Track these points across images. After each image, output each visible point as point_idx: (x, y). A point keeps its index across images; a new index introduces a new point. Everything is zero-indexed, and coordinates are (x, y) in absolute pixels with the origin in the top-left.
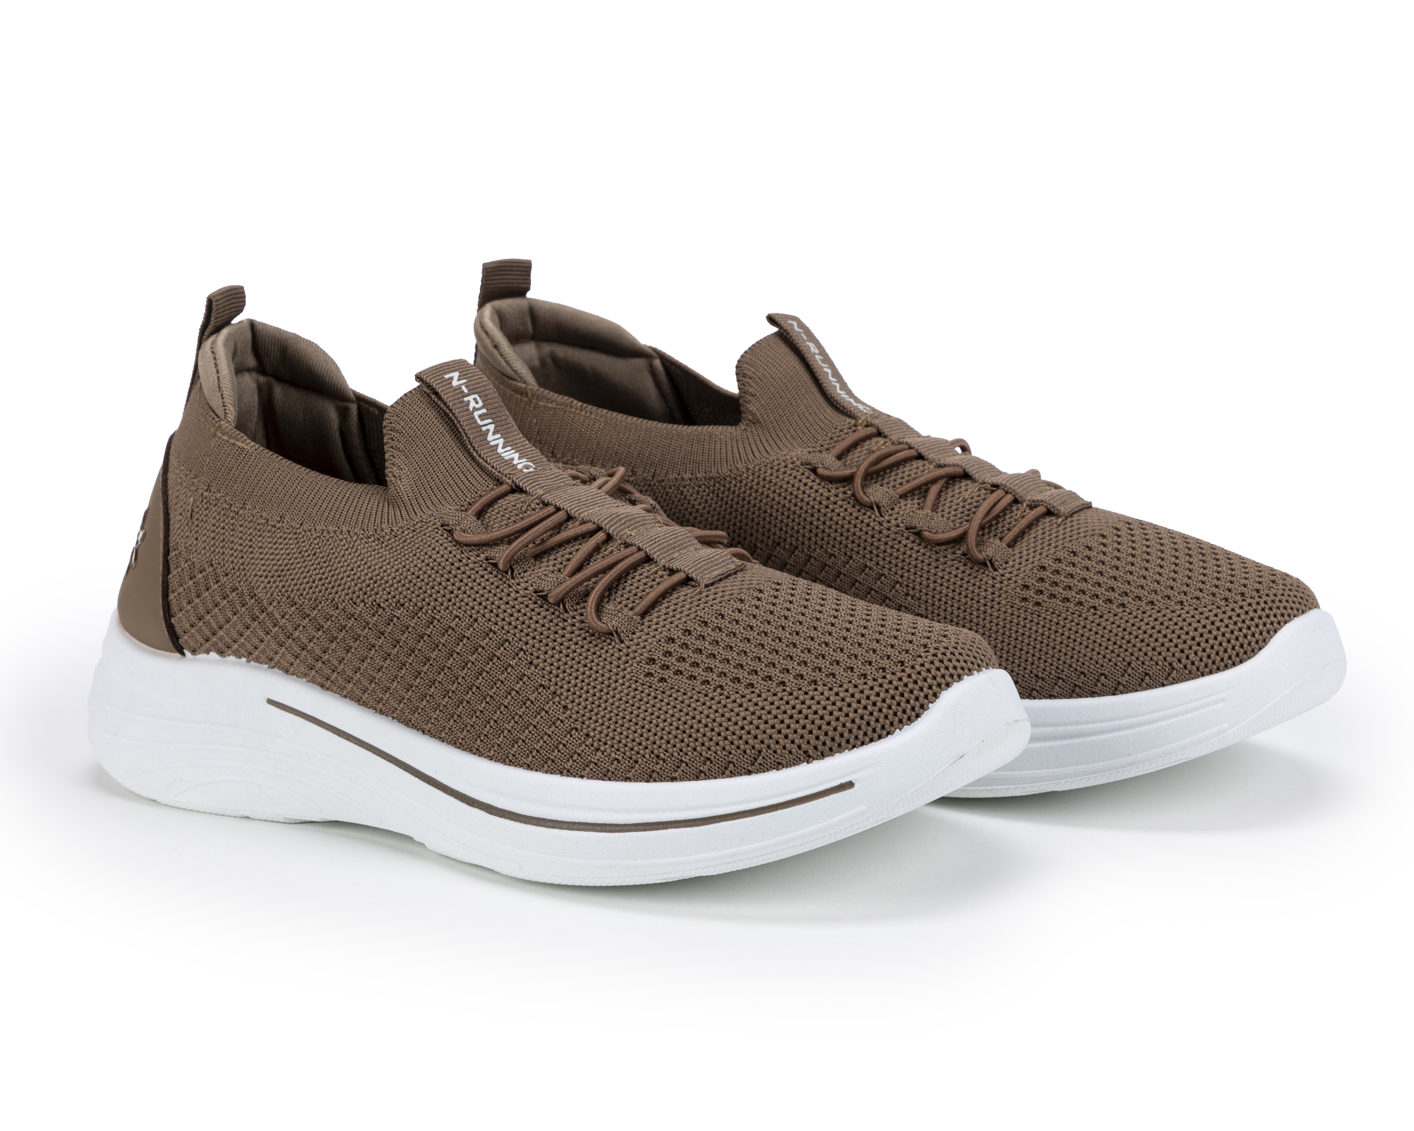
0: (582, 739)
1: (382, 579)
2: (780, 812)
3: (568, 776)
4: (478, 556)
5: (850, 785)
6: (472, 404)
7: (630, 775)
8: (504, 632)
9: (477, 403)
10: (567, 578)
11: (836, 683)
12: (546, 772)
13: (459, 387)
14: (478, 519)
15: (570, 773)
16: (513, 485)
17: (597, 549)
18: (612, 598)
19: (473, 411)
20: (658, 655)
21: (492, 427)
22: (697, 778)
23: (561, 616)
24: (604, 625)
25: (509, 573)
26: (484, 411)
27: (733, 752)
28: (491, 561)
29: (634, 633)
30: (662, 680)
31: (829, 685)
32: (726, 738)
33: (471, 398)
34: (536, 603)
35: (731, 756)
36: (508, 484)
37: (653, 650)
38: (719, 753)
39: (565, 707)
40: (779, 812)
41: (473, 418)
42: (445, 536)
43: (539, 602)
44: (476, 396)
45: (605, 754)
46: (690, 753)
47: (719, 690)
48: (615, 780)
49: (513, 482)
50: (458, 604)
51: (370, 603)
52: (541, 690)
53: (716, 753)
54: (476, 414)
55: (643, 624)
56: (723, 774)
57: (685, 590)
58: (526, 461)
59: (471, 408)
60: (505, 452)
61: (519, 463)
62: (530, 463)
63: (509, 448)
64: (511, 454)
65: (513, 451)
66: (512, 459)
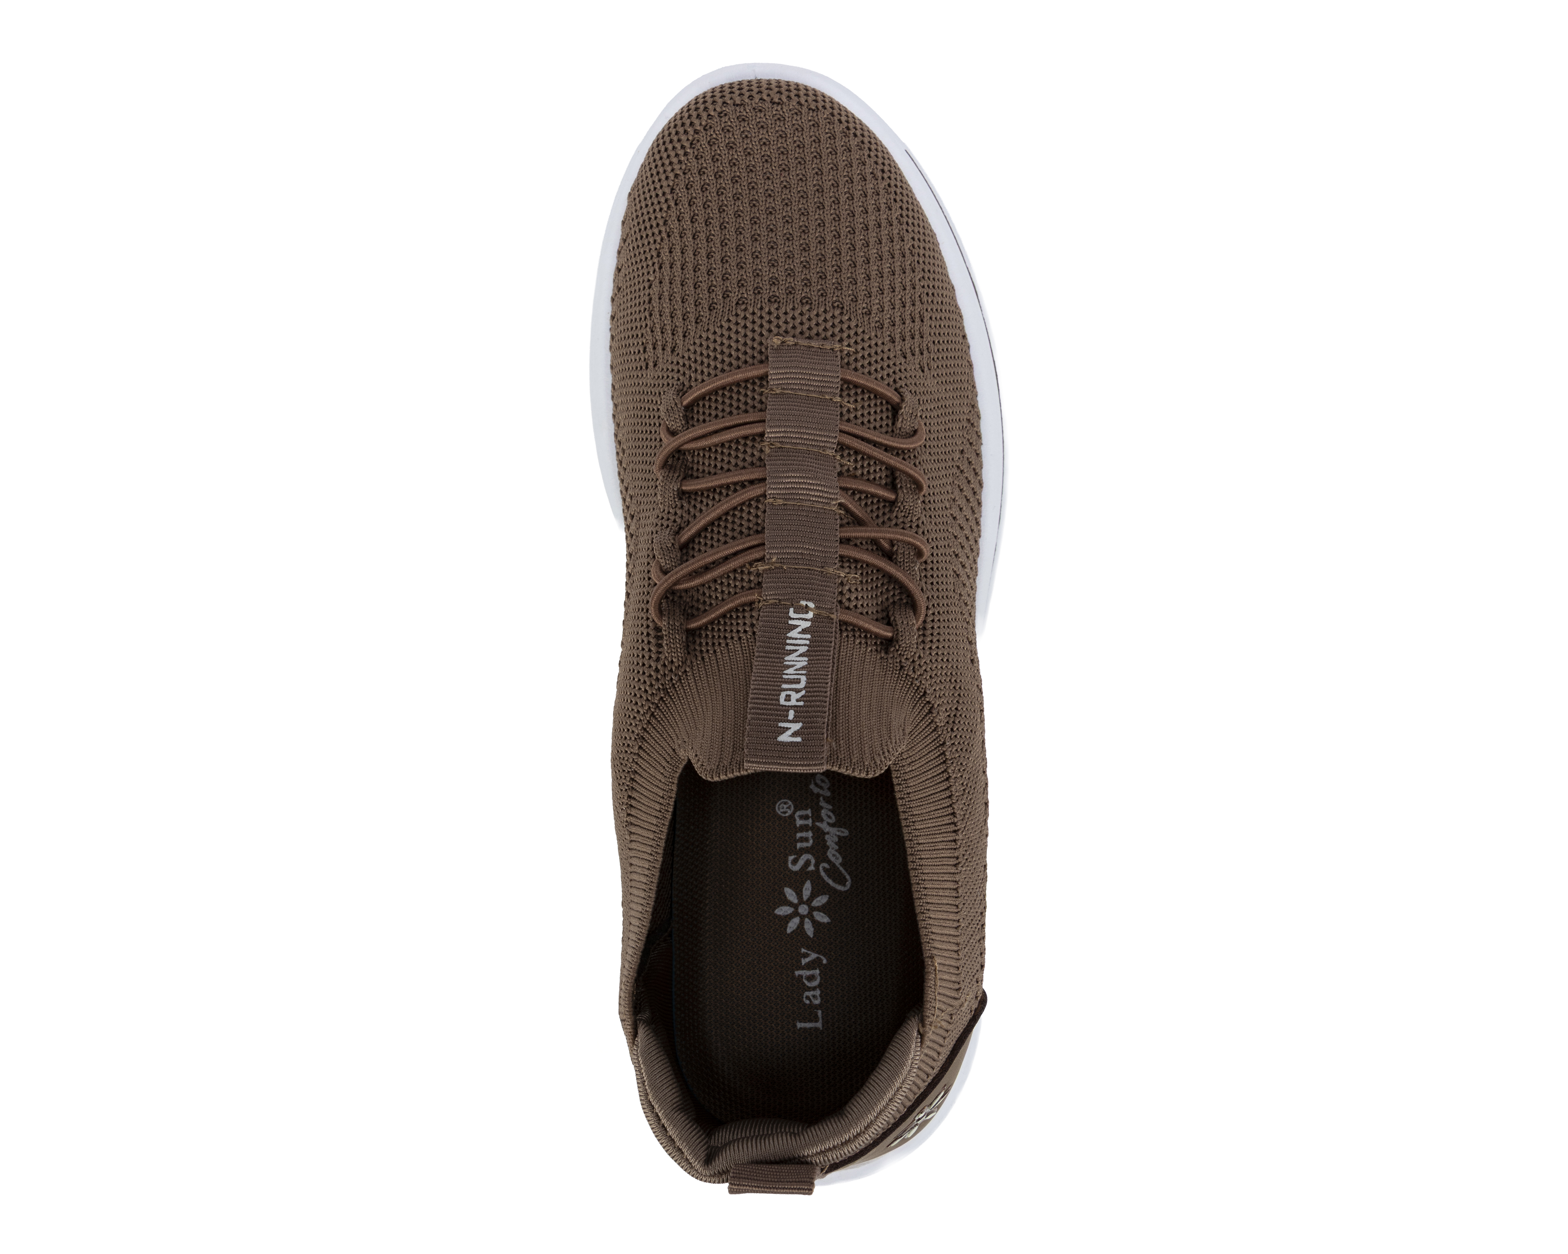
6: (796, 696)
9: (788, 696)
13: (796, 720)
19: (802, 689)
21: (789, 671)
33: (793, 703)
41: (808, 684)
44: (782, 703)
54: (801, 686)
58: (794, 619)
59: (803, 692)
60: (800, 645)
61: (806, 620)
62: (792, 613)
63: (788, 648)
64: (796, 639)
65: (788, 641)
66: (804, 631)
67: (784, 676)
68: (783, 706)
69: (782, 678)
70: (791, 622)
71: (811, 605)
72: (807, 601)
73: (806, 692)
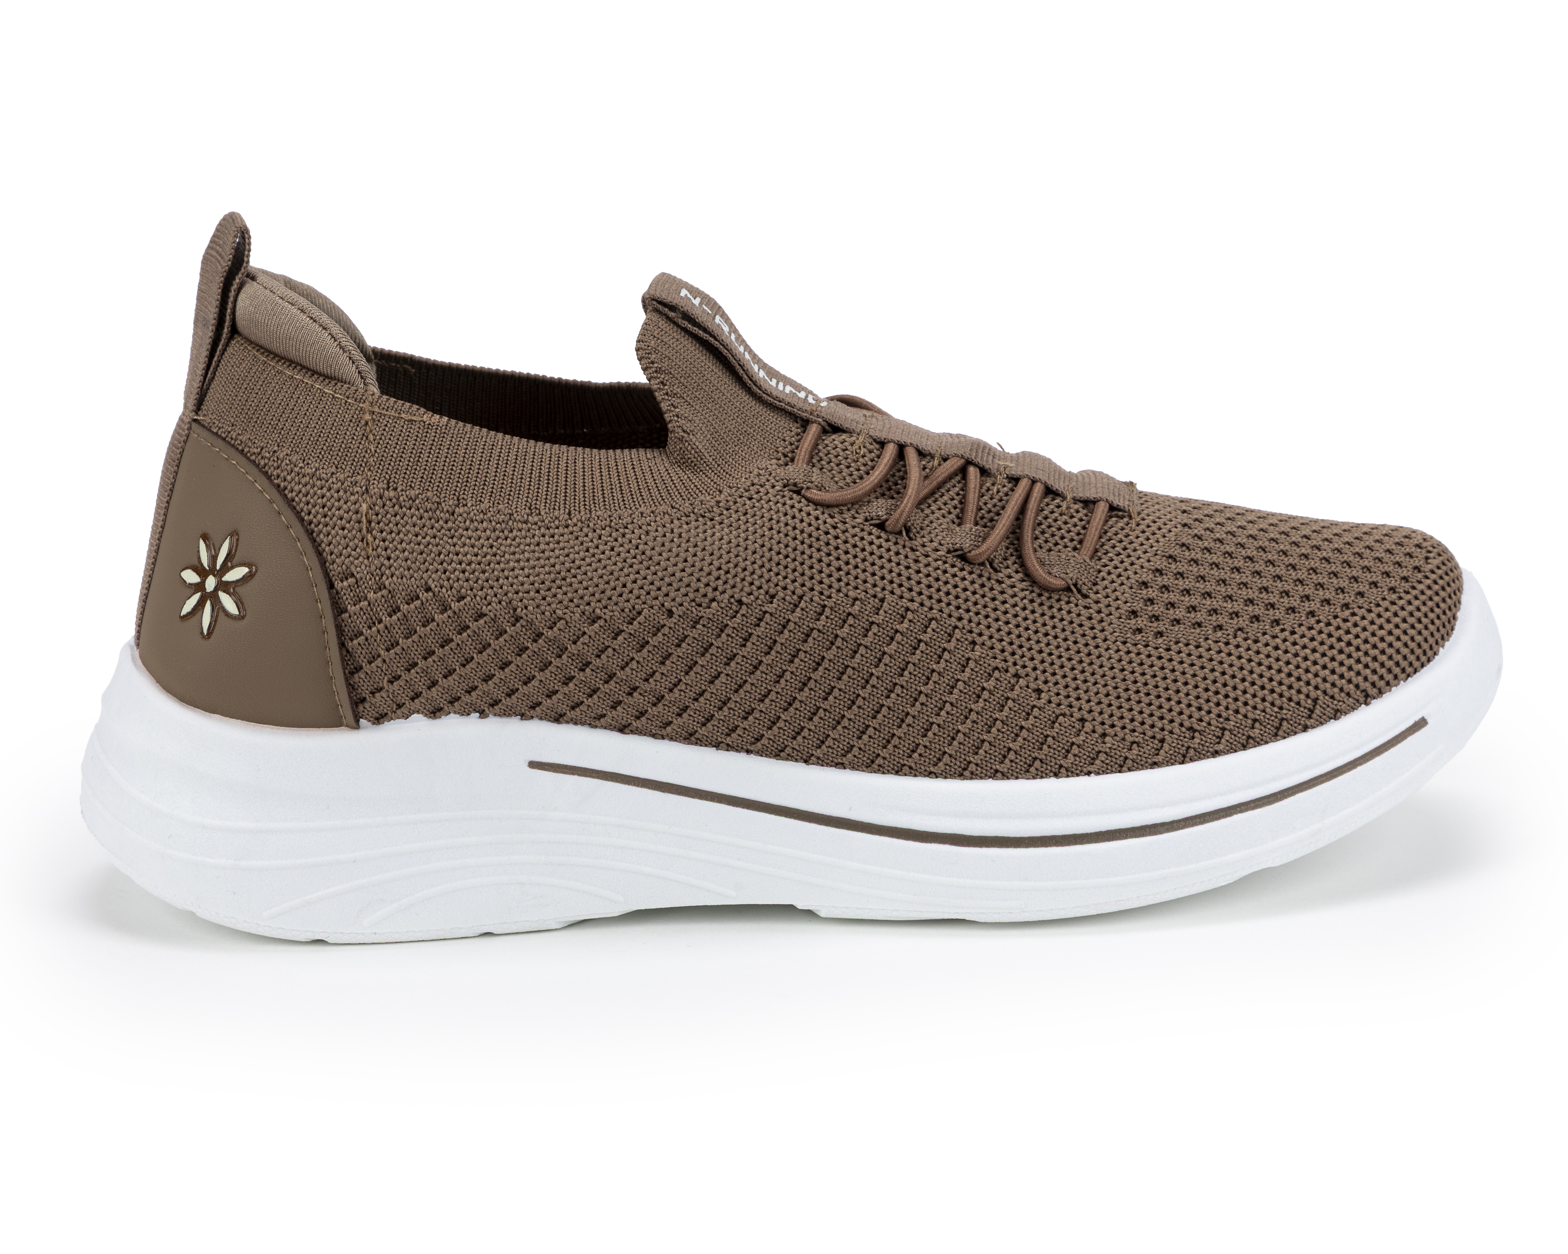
0: (1078, 725)
1: (736, 566)
2: (1360, 769)
3: (1068, 776)
4: (854, 518)
5: (1423, 723)
7: (1159, 758)
8: (925, 609)
12: (1034, 778)
15: (1071, 772)
20: (1138, 606)
22: (1244, 747)
23: (993, 577)
24: (1056, 580)
25: (904, 533)
27: (1285, 706)
29: (1096, 584)
30: (1160, 634)
32: (1272, 691)
34: (955, 566)
35: (1283, 712)
37: (1129, 600)
38: (1268, 710)
39: (1039, 691)
41: (734, 344)
43: (959, 564)
45: (1117, 738)
46: (1232, 718)
47: (1241, 634)
48: (1137, 769)
50: (853, 584)
51: (726, 601)
52: (996, 674)
53: (1264, 711)
55: (1100, 571)
56: (1276, 735)
57: (1115, 523)
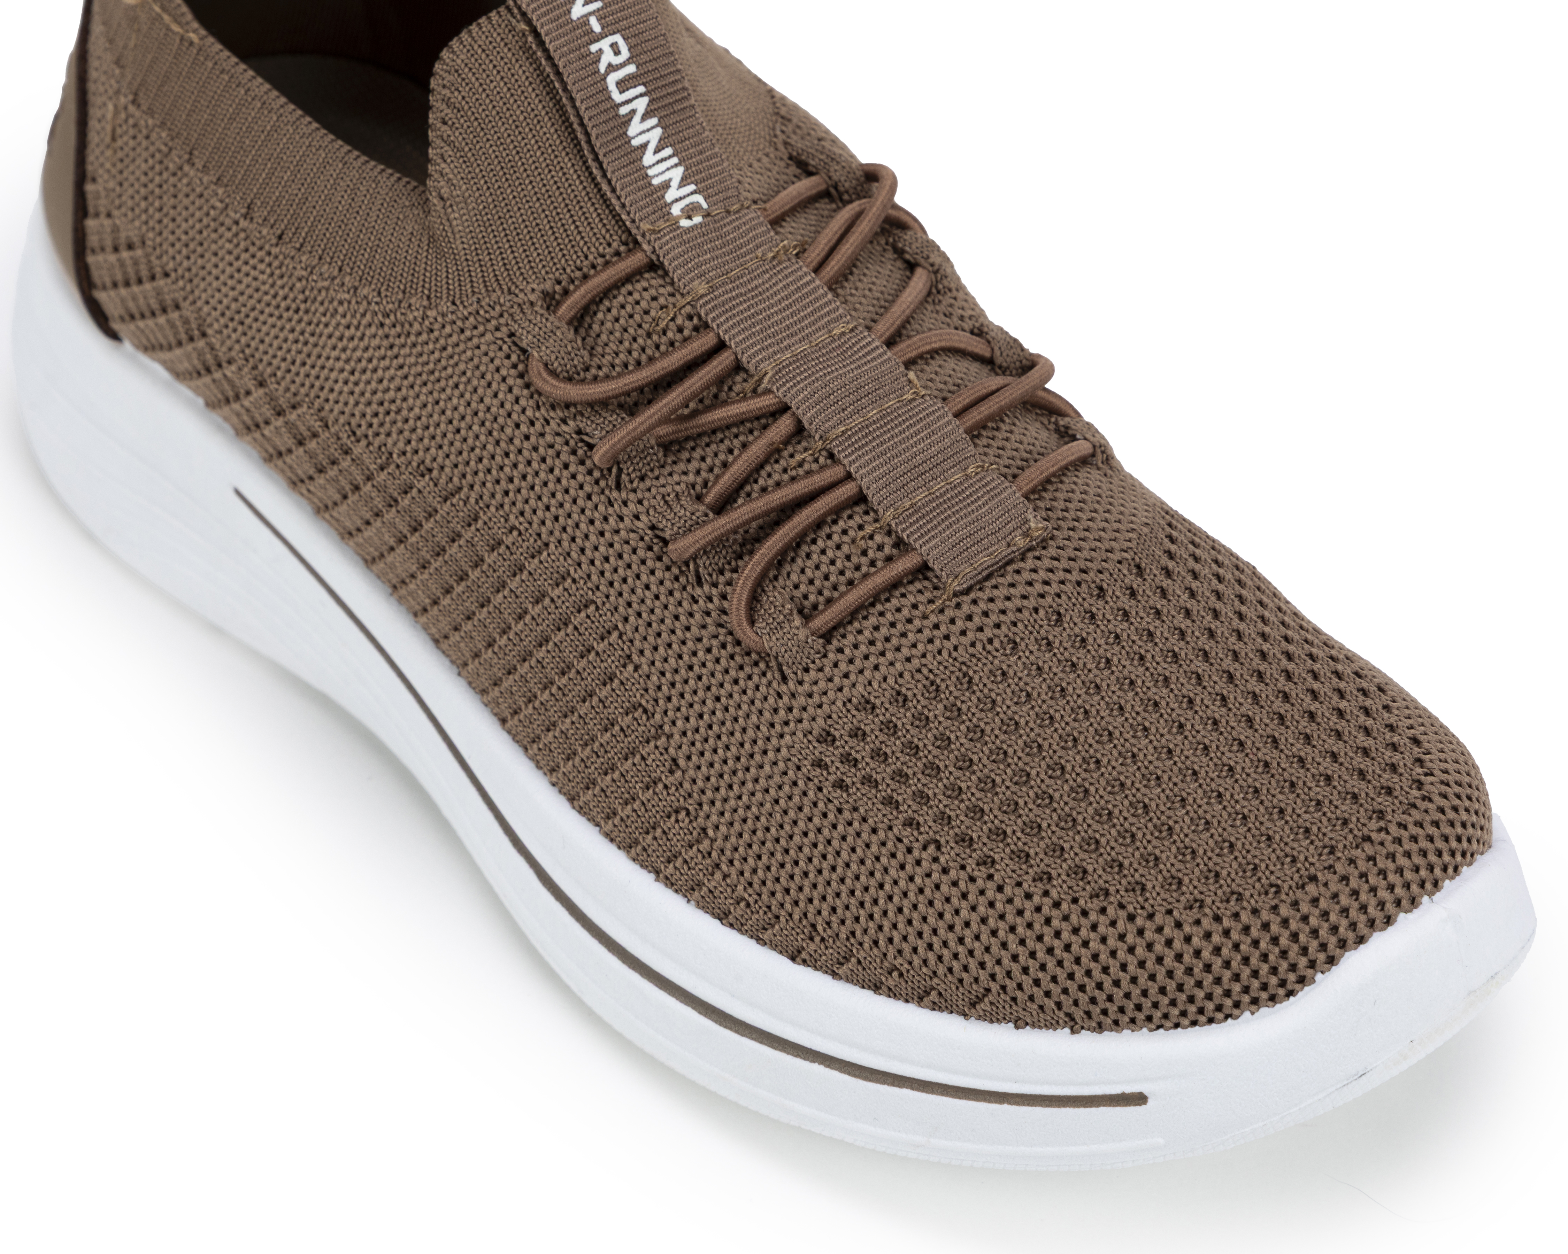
0: (695, 833)
4: (564, 421)
5: (1139, 1099)
6: (608, 57)
8: (589, 585)
9: (617, 53)
10: (711, 515)
11: (1143, 908)
13: (584, 21)
14: (576, 331)
16: (654, 258)
17: (773, 454)
18: (784, 573)
19: (607, 73)
20: (841, 730)
21: (641, 105)
22: (875, 989)
23: (689, 588)
24: (757, 639)
25: (613, 475)
26: (631, 69)
28: (585, 438)
29: (807, 670)
30: (840, 785)
31: (1130, 908)
33: (604, 44)
34: (650, 548)
35: (936, 980)
36: (645, 251)
37: (834, 716)
38: (916, 966)
39: (674, 763)
40: (1006, 1107)
41: (606, 89)
42: (514, 358)
43: (656, 548)
44: (618, 38)
45: (728, 881)
46: (866, 946)
47: (932, 848)
48: (740, 931)
49: (654, 252)
52: (639, 713)
53: (910, 964)
54: (612, 80)
55: (825, 656)
57: (913, 593)
58: (692, 193)
59: (602, 68)
60: (658, 162)
61: (677, 200)
62: (699, 198)
63: (668, 151)
64: (668, 169)
65: (675, 160)
66: (666, 185)
67: (641, 89)
68: (614, 33)
69: (644, 84)
70: (692, 187)
71: (685, 223)
72: (696, 225)
73: (598, 71)
